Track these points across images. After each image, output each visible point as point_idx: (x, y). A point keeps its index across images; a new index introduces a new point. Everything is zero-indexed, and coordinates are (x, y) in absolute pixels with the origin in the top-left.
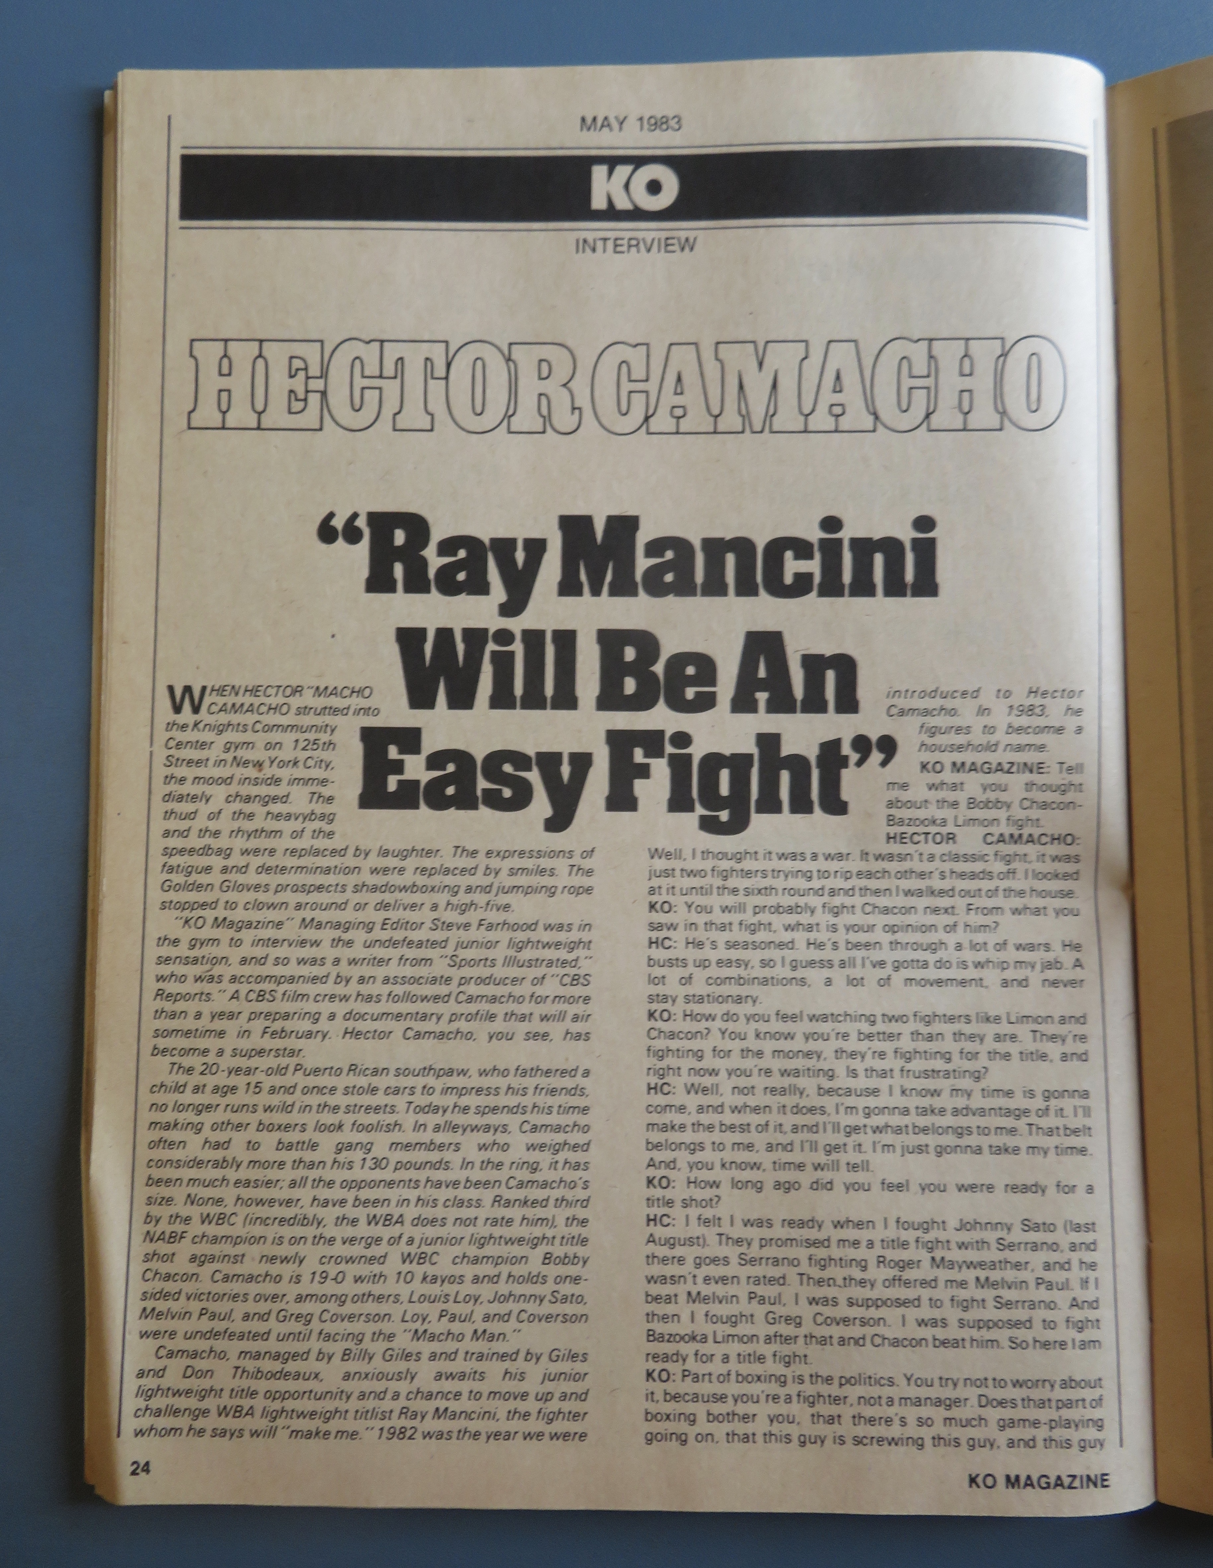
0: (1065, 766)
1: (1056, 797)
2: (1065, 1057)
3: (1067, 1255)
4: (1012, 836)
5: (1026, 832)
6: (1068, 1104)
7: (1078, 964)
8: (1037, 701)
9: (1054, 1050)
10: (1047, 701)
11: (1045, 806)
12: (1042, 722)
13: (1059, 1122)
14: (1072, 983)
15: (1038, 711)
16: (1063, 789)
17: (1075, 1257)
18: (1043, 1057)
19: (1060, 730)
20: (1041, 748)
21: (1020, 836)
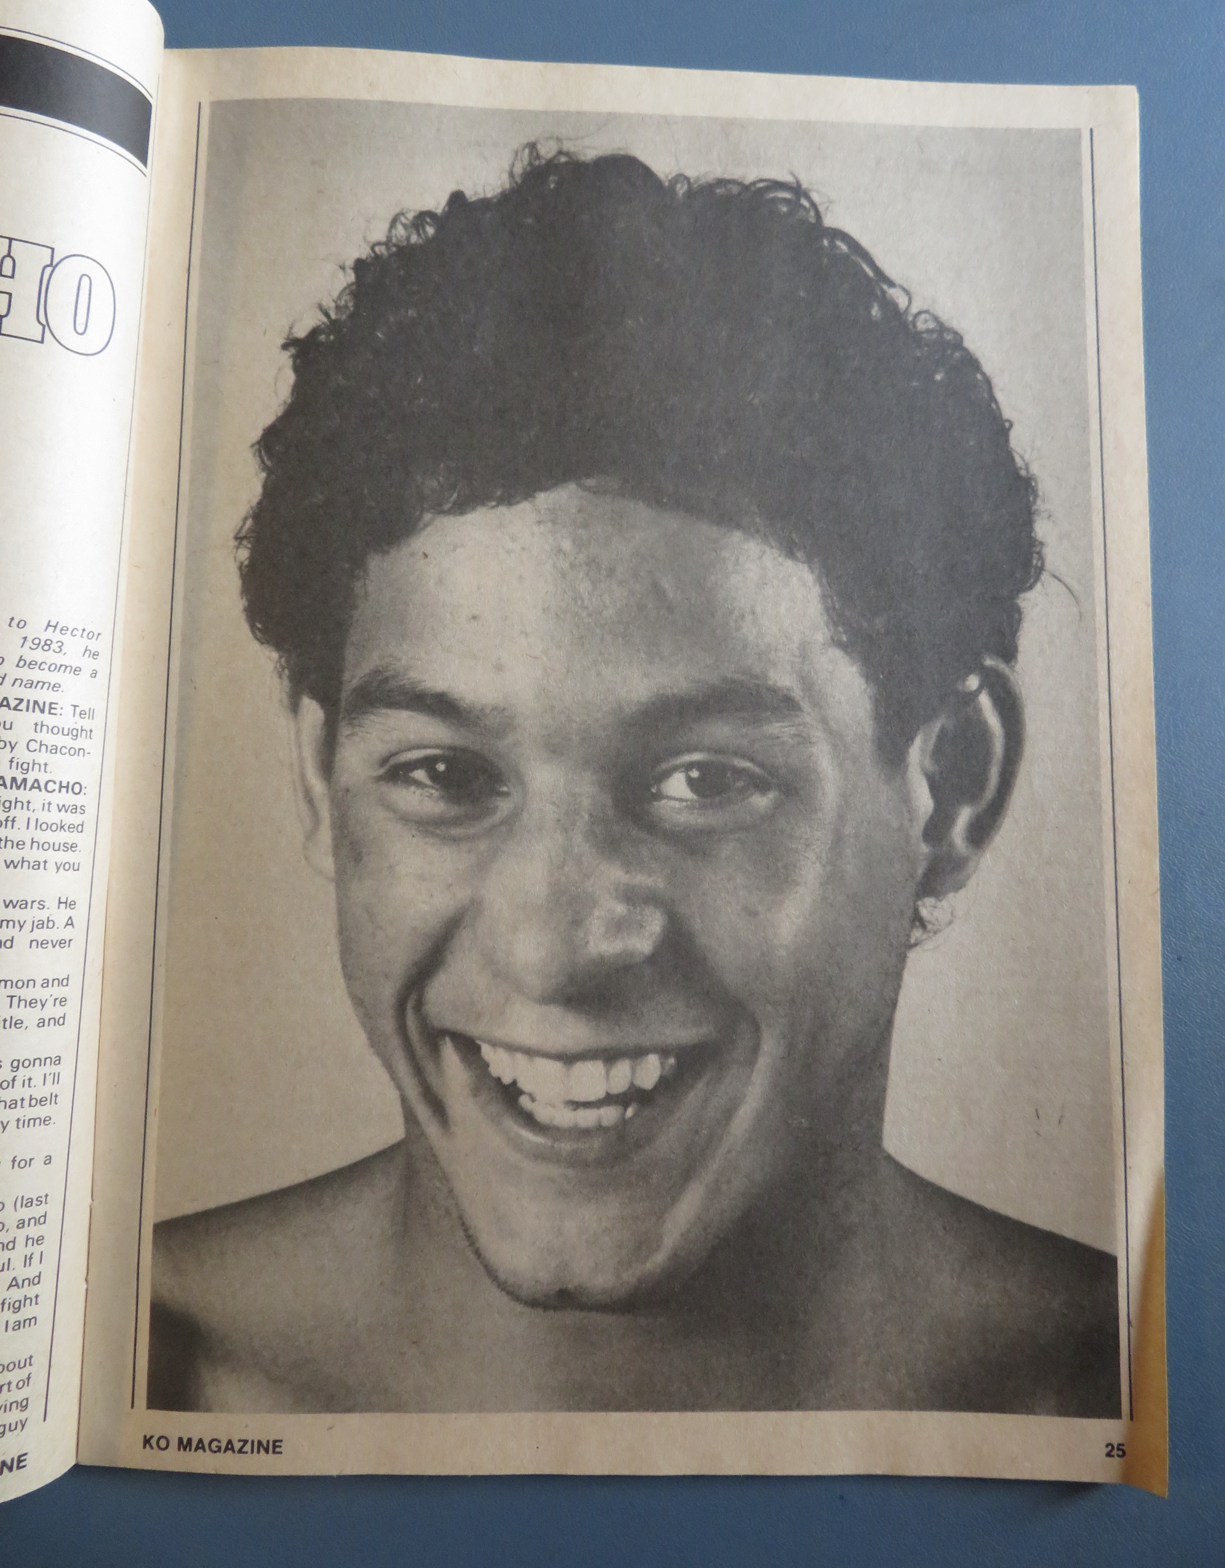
0: (78, 710)
1: (68, 741)
2: (42, 1023)
3: (14, 1232)
4: (14, 779)
5: (31, 777)
6: (36, 1073)
7: (70, 923)
8: (56, 636)
9: (30, 1016)
10: (67, 638)
11: (55, 750)
12: (59, 659)
13: (26, 1093)
14: (62, 943)
15: (54, 646)
16: (75, 734)
17: (21, 1235)
18: (18, 1024)
19: (77, 671)
20: (55, 687)
21: (25, 781)
